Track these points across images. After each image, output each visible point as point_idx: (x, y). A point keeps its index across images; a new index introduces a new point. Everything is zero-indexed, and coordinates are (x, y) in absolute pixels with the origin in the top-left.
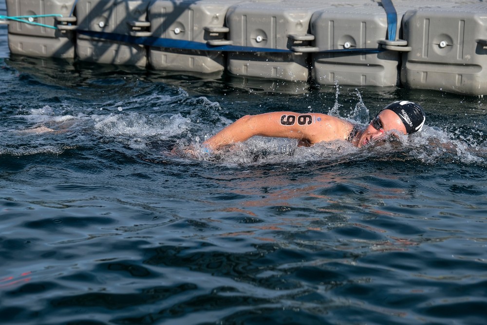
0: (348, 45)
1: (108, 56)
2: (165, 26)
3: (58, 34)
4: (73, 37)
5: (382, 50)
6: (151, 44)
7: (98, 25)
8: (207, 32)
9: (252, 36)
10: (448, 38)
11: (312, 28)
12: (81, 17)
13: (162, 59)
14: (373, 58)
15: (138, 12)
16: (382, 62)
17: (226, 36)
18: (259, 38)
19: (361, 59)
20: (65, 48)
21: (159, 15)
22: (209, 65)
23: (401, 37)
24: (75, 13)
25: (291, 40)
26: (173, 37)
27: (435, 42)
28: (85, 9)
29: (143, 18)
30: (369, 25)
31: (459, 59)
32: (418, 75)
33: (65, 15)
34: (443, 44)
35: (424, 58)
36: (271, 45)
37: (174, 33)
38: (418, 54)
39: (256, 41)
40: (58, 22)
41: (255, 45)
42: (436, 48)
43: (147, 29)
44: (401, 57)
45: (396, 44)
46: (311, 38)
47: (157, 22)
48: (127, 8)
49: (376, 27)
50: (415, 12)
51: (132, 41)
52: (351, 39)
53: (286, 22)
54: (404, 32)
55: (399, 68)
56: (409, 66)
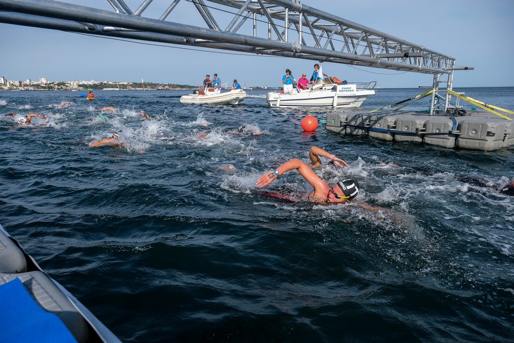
0: (437, 131)
1: (355, 133)
2: (374, 124)
3: (341, 126)
4: (345, 127)
5: (450, 134)
6: (368, 130)
7: (353, 123)
8: (388, 126)
9: (404, 128)
10: (476, 130)
11: (425, 126)
12: (348, 121)
13: (372, 134)
14: (446, 136)
15: (366, 119)
16: (449, 138)
17: (395, 128)
18: (406, 129)
19: (442, 136)
20: (342, 130)
21: (373, 121)
22: (388, 137)
23: (457, 130)
24: (347, 120)
25: (417, 129)
26: (377, 127)
27: (471, 131)
28: (350, 119)
29: (367, 121)
30: (446, 125)
31: (479, 138)
32: (462, 143)
33: (343, 120)
34: (474, 132)
35: (466, 137)
36: (410, 131)
37: (377, 126)
38: (463, 134)
39: (405, 130)
40: (341, 122)
41: (404, 131)
42: (471, 134)
43: (369, 125)
44: (457, 136)
45: (455, 132)
46: (425, 129)
47: (372, 123)
48: (362, 118)
49: (448, 126)
50: (464, 121)
51: (363, 128)
52: (439, 130)
53: (416, 123)
54: (459, 128)
55: (456, 140)
56: (459, 139)
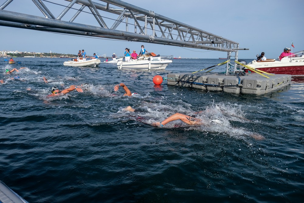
0: (230, 85)
1: (184, 85)
2: (195, 80)
3: (176, 81)
4: (178, 82)
5: (237, 86)
6: (192, 83)
7: (183, 80)
8: (203, 81)
9: (212, 82)
10: (251, 84)
11: (223, 81)
12: (180, 78)
13: (194, 86)
14: (235, 87)
15: (190, 78)
16: (237, 88)
17: (207, 82)
18: (213, 83)
19: (233, 87)
20: (177, 84)
21: (194, 78)
22: (203, 88)
23: (241, 83)
24: (179, 78)
25: (219, 83)
26: (197, 82)
27: (248, 85)
28: (181, 77)
29: (191, 79)
30: (235, 81)
31: (253, 88)
32: (244, 91)
33: (177, 78)
34: (250, 85)
35: (246, 88)
36: (215, 84)
37: (197, 81)
38: (244, 86)
39: (212, 83)
40: (176, 79)
41: (212, 84)
42: (248, 86)
43: (192, 81)
44: (241, 87)
45: (240, 85)
46: (223, 83)
47: (194, 80)
48: (188, 77)
49: (236, 81)
50: (244, 79)
51: (188, 82)
52: (231, 84)
53: (218, 80)
54: (242, 82)
55: (240, 89)
56: (242, 89)
